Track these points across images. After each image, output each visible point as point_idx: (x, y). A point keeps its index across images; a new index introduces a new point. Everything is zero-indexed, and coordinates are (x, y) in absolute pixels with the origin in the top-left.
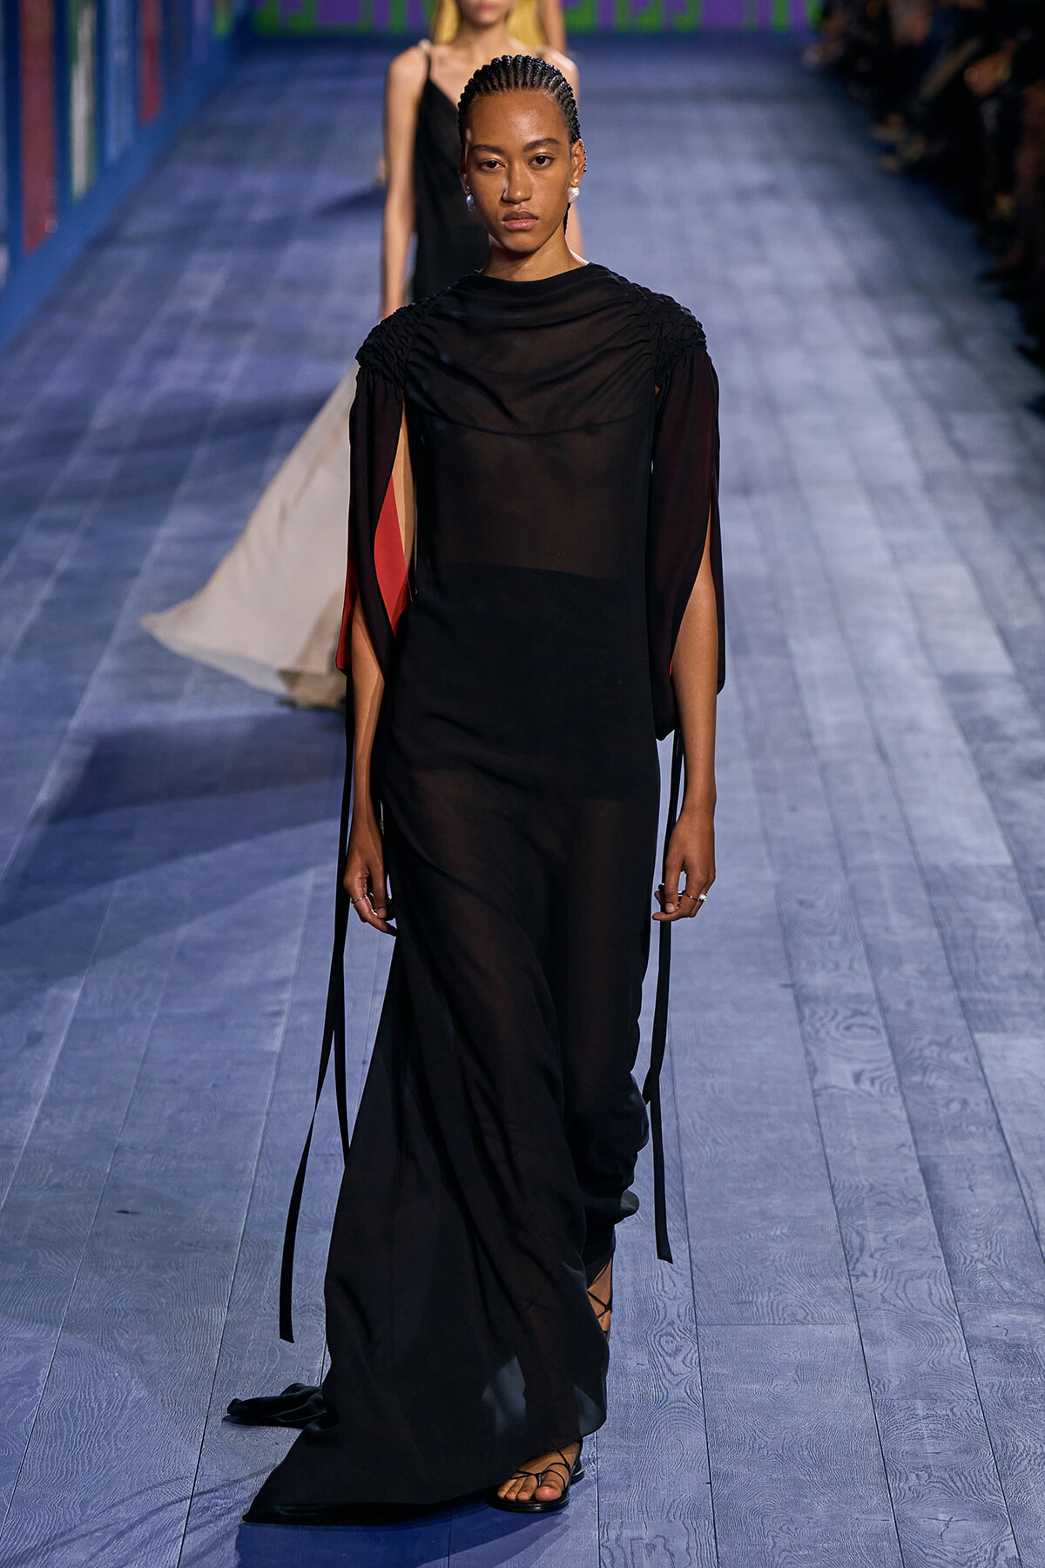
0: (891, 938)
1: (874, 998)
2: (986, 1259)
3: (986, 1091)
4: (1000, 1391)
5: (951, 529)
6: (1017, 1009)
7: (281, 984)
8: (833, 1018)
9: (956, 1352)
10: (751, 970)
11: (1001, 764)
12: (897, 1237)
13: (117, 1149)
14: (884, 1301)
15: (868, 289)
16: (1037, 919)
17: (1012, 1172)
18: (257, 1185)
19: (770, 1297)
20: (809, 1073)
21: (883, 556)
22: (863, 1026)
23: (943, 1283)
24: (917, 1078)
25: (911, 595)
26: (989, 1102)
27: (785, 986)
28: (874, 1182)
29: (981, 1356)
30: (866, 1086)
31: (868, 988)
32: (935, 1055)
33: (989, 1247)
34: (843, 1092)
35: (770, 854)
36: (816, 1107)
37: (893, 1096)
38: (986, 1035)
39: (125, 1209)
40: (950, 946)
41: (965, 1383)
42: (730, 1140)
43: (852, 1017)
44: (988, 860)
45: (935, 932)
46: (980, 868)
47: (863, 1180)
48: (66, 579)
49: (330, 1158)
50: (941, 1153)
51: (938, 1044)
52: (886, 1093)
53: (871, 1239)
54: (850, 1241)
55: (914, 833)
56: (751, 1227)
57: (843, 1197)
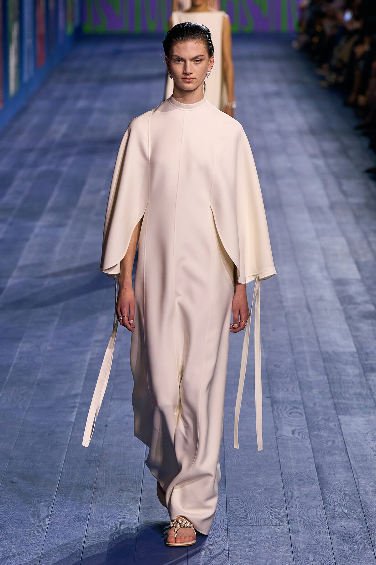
0: (309, 379)
1: (301, 402)
2: (339, 501)
3: (342, 437)
4: (342, 551)
5: (339, 224)
6: (355, 406)
7: (76, 396)
8: (285, 410)
9: (325, 536)
11: (354, 313)
12: (305, 493)
13: (11, 458)
14: (299, 517)
15: (313, 132)
16: (365, 372)
17: (350, 468)
18: (63, 472)
19: (256, 515)
20: (275, 431)
21: (313, 234)
22: (297, 412)
23: (322, 510)
24: (316, 433)
25: (323, 249)
26: (343, 441)
27: (268, 397)
28: (298, 473)
29: (335, 538)
30: (296, 435)
31: (299, 398)
32: (323, 424)
33: (340, 496)
34: (288, 438)
36: (277, 443)
37: (306, 439)
38: (343, 416)
39: (12, 481)
40: (331, 382)
41: (328, 548)
42: (244, 456)
43: (293, 409)
44: (347, 350)
45: (326, 377)
46: (344, 353)
47: (294, 471)
49: (91, 462)
50: (324, 461)
51: (324, 420)
52: (304, 438)
53: (295, 493)
54: (287, 494)
55: (320, 339)
56: (250, 489)
57: (285, 478)
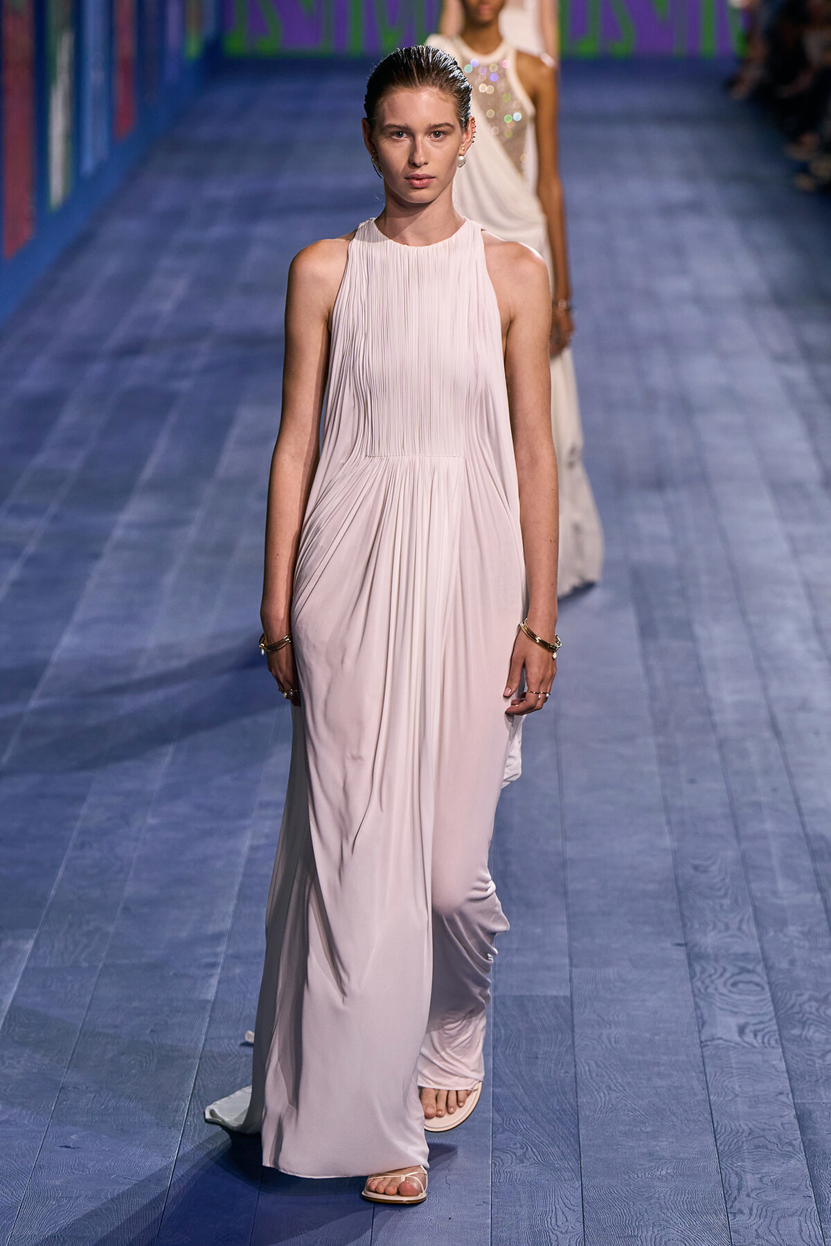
0: (778, 901)
1: (760, 957)
7: (217, 938)
8: (722, 975)
10: (647, 929)
12: (772, 1178)
13: (62, 1088)
14: (758, 1236)
15: (780, 299)
19: (653, 1232)
20: (698, 1026)
21: (784, 547)
22: (750, 982)
23: (813, 1220)
24: (796, 1032)
25: (808, 585)
27: (679, 945)
28: (754, 1129)
30: (749, 1037)
31: (754, 947)
32: (814, 1010)
34: (729, 1043)
35: (669, 823)
36: (703, 1057)
37: (773, 1047)
39: (68, 1145)
42: (623, 1087)
43: (739, 974)
45: (818, 896)
47: (744, 1125)
48: (32, 561)
50: (816, 1101)
51: (816, 1001)
52: (767, 1045)
53: (748, 1180)
54: (729, 1181)
55: (803, 804)
56: (639, 1167)
57: (724, 1141)
